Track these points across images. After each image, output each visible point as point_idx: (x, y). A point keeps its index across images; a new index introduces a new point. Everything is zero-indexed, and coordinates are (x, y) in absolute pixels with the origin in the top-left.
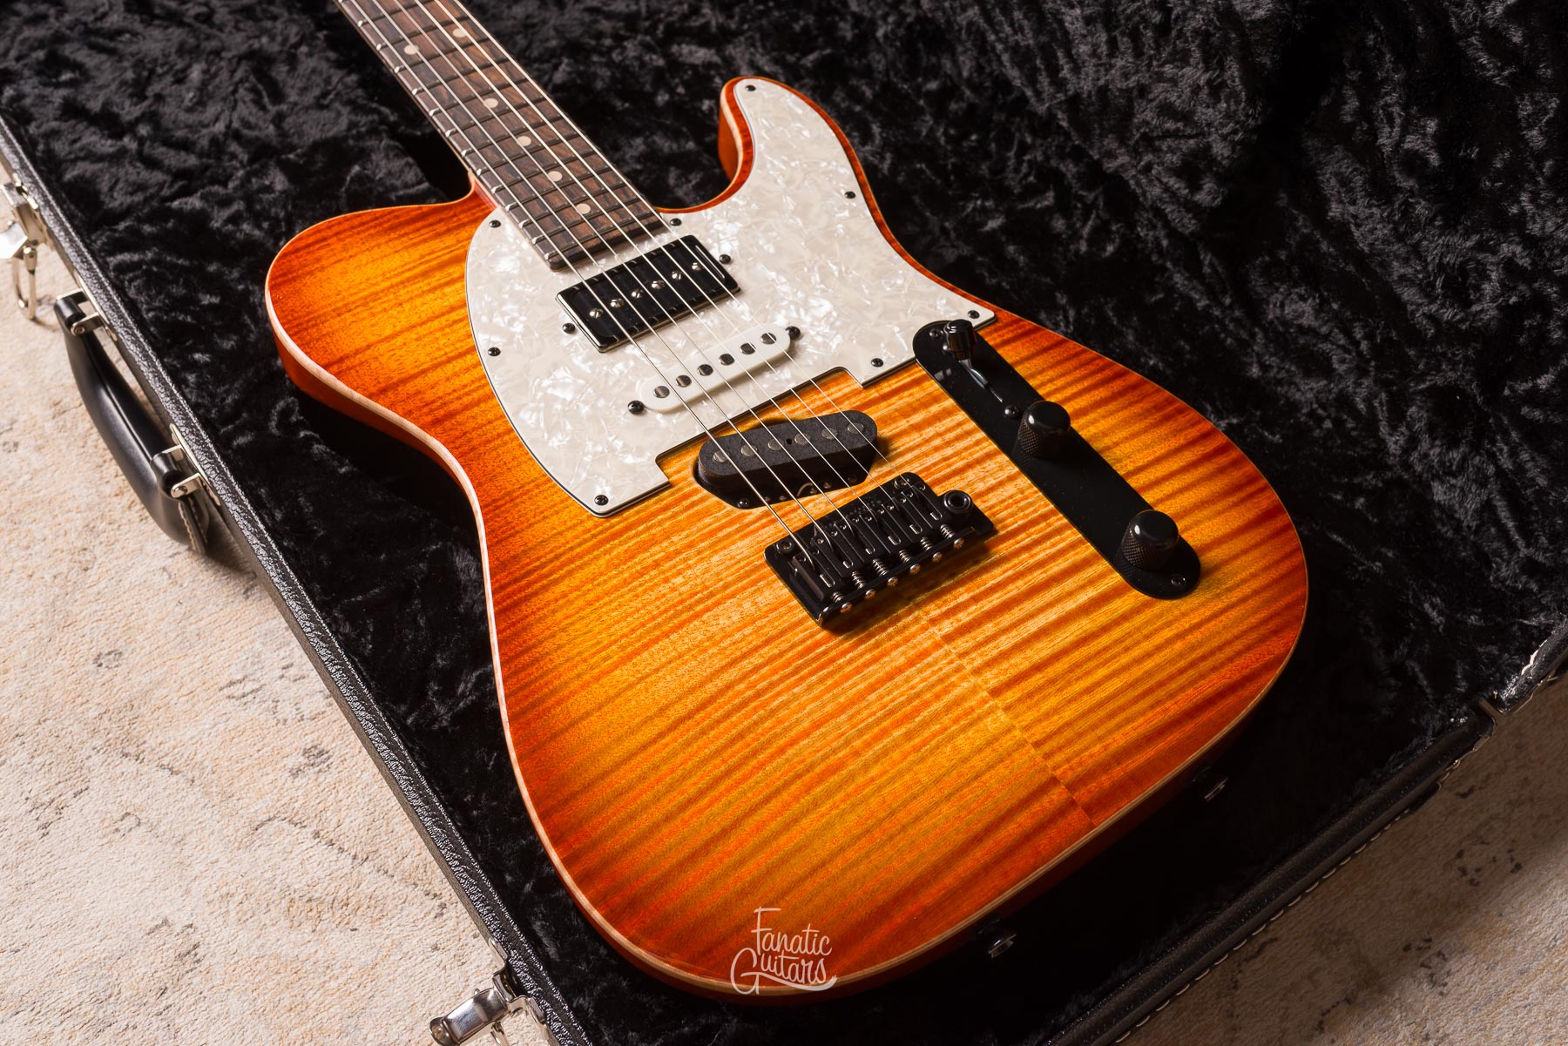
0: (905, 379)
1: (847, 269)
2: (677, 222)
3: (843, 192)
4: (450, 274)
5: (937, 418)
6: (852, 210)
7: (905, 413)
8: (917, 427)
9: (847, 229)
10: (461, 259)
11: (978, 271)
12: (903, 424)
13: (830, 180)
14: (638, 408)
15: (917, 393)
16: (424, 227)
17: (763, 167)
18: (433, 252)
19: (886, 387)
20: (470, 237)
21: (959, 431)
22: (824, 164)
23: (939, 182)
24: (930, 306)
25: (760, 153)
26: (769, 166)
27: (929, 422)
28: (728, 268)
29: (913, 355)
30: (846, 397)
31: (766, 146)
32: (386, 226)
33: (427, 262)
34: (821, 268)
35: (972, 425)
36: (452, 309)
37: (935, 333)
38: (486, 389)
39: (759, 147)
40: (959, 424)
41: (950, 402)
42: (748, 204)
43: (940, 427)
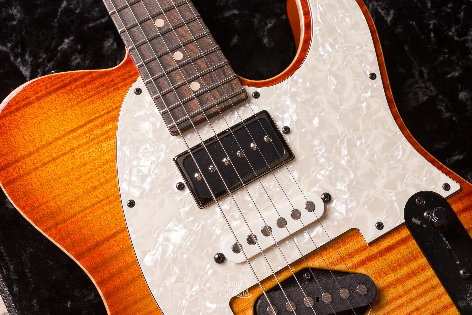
0: (396, 238)
1: (366, 142)
2: (257, 95)
3: (368, 73)
4: (107, 132)
5: (414, 273)
6: (373, 90)
7: (394, 268)
8: (400, 281)
9: (369, 106)
10: (115, 119)
11: (439, 107)
12: (392, 277)
13: (361, 63)
14: (221, 259)
15: (403, 251)
16: (92, 89)
17: (317, 49)
18: (97, 112)
19: (383, 245)
20: (122, 100)
21: (428, 285)
22: (358, 47)
23: (423, 37)
24: (418, 178)
25: (316, 36)
26: (321, 49)
27: (409, 276)
28: (288, 138)
29: (403, 221)
30: (357, 252)
31: (321, 30)
32: (68, 88)
33: (93, 120)
34: (349, 141)
35: (436, 280)
36: (107, 162)
37: (419, 201)
38: (125, 233)
39: (315, 29)
40: (428, 280)
41: (423, 260)
42: (304, 83)
43: (414, 281)
